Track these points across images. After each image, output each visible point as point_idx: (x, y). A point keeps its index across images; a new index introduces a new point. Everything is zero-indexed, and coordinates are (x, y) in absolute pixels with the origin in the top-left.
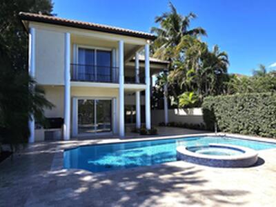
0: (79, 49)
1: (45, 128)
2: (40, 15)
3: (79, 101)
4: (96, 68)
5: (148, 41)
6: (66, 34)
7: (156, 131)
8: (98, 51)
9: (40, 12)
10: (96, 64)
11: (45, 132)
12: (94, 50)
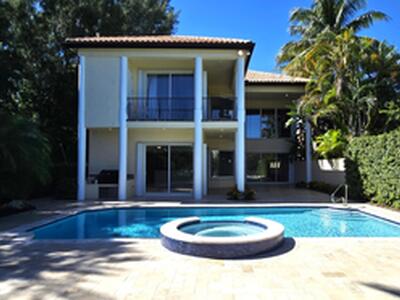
0: (149, 76)
1: (99, 183)
2: (98, 39)
3: (148, 148)
4: (170, 101)
5: (240, 53)
6: (121, 58)
7: (252, 193)
8: (173, 75)
9: (98, 34)
10: (170, 96)
11: (100, 188)
12: (167, 76)
